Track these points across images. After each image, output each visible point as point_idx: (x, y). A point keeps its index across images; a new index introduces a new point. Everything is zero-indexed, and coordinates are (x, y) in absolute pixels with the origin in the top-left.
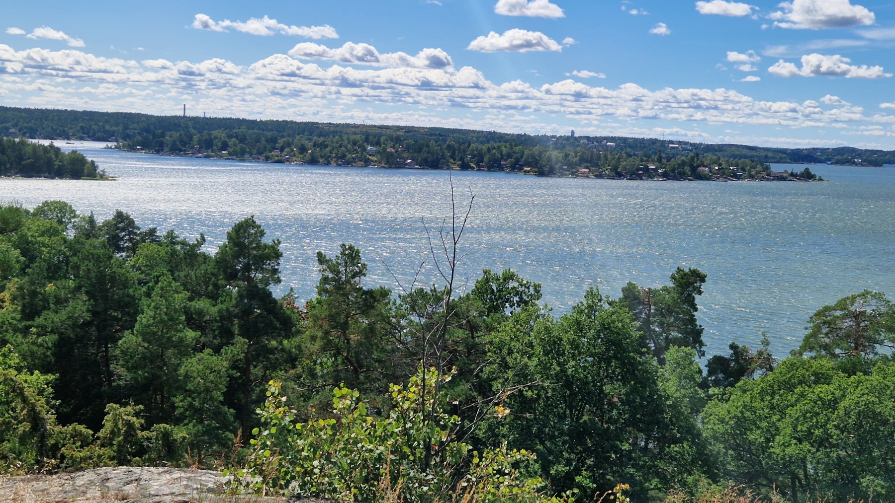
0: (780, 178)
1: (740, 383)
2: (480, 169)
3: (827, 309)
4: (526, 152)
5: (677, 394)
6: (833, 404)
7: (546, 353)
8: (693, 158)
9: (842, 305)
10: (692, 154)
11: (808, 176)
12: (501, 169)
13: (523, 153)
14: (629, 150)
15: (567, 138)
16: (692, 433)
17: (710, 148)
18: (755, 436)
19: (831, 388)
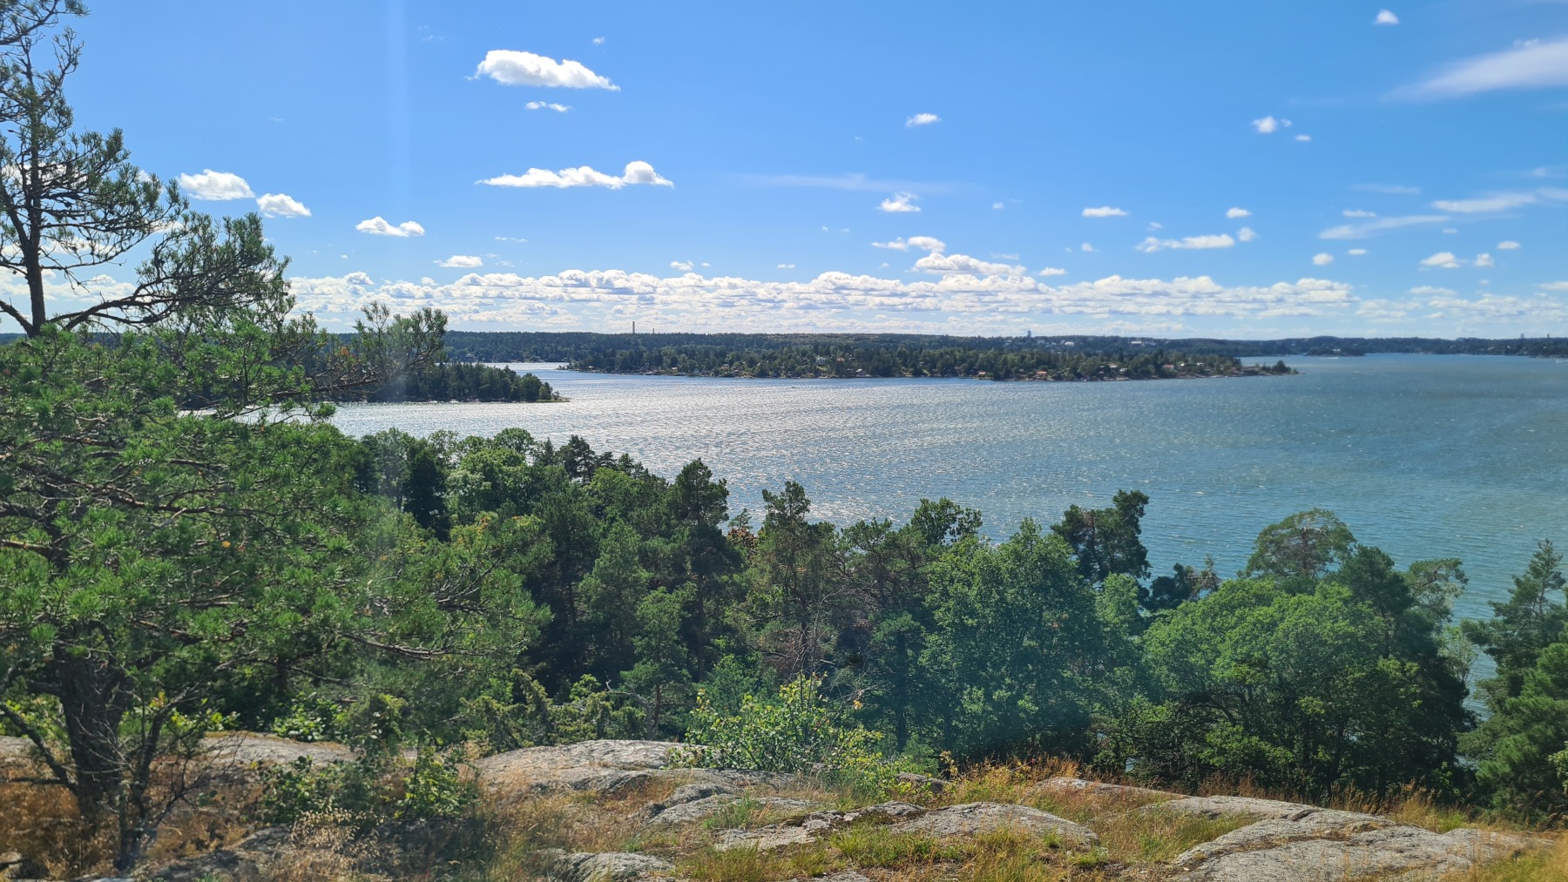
1: (1183, 605)
2: (933, 375)
3: (1274, 527)
4: (981, 356)
5: (1116, 620)
6: (1271, 627)
7: (985, 582)
8: (1156, 356)
9: (1291, 522)
10: (1155, 351)
11: (1281, 369)
12: (954, 375)
13: (978, 358)
14: (1088, 349)
15: (1023, 340)
17: (1175, 344)
18: (1196, 659)
19: (1271, 610)
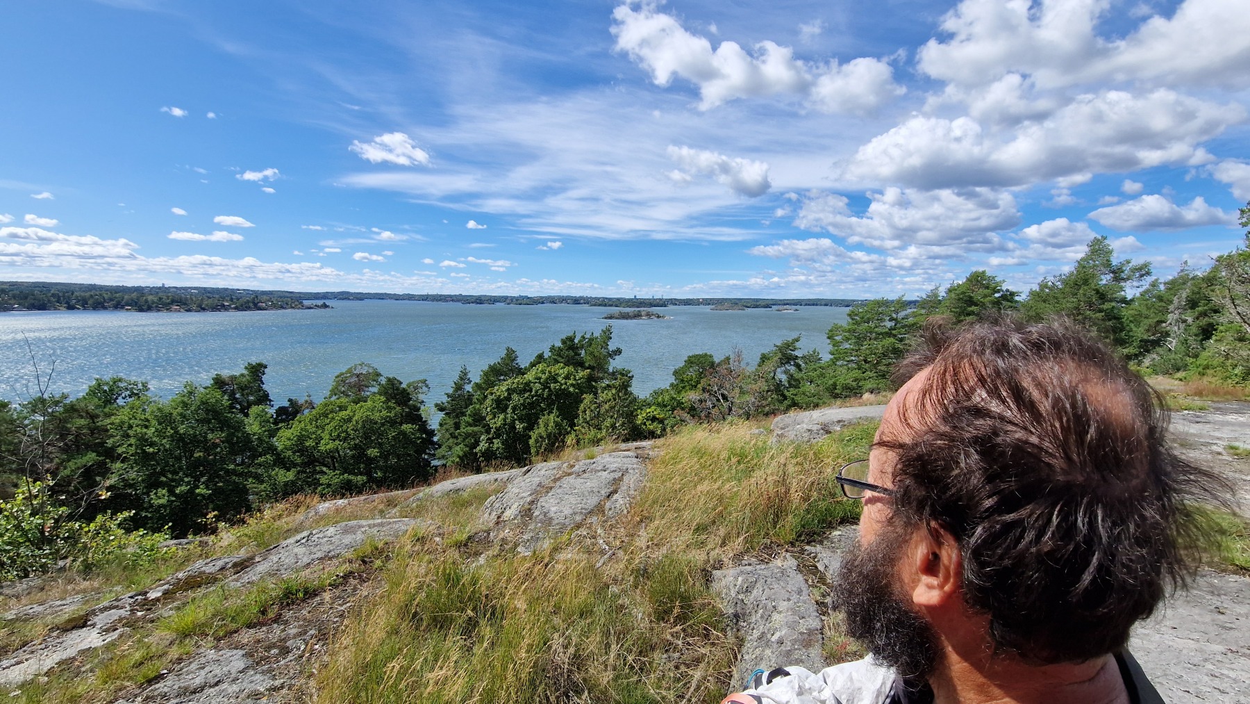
0: (310, 308)
1: (298, 418)
2: (85, 309)
3: (342, 374)
4: (126, 297)
5: (260, 431)
6: (350, 420)
7: (160, 424)
8: (254, 299)
9: (349, 371)
10: (253, 296)
11: (325, 306)
12: (105, 308)
13: (123, 298)
14: (208, 295)
15: (160, 288)
16: (272, 449)
17: (264, 293)
18: (309, 443)
19: (348, 412)
